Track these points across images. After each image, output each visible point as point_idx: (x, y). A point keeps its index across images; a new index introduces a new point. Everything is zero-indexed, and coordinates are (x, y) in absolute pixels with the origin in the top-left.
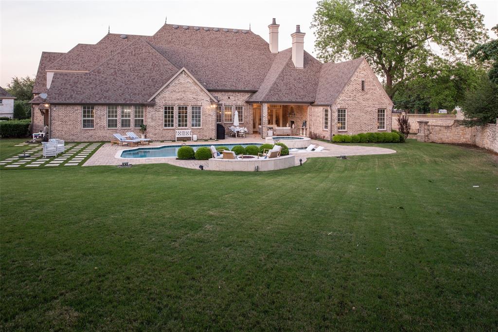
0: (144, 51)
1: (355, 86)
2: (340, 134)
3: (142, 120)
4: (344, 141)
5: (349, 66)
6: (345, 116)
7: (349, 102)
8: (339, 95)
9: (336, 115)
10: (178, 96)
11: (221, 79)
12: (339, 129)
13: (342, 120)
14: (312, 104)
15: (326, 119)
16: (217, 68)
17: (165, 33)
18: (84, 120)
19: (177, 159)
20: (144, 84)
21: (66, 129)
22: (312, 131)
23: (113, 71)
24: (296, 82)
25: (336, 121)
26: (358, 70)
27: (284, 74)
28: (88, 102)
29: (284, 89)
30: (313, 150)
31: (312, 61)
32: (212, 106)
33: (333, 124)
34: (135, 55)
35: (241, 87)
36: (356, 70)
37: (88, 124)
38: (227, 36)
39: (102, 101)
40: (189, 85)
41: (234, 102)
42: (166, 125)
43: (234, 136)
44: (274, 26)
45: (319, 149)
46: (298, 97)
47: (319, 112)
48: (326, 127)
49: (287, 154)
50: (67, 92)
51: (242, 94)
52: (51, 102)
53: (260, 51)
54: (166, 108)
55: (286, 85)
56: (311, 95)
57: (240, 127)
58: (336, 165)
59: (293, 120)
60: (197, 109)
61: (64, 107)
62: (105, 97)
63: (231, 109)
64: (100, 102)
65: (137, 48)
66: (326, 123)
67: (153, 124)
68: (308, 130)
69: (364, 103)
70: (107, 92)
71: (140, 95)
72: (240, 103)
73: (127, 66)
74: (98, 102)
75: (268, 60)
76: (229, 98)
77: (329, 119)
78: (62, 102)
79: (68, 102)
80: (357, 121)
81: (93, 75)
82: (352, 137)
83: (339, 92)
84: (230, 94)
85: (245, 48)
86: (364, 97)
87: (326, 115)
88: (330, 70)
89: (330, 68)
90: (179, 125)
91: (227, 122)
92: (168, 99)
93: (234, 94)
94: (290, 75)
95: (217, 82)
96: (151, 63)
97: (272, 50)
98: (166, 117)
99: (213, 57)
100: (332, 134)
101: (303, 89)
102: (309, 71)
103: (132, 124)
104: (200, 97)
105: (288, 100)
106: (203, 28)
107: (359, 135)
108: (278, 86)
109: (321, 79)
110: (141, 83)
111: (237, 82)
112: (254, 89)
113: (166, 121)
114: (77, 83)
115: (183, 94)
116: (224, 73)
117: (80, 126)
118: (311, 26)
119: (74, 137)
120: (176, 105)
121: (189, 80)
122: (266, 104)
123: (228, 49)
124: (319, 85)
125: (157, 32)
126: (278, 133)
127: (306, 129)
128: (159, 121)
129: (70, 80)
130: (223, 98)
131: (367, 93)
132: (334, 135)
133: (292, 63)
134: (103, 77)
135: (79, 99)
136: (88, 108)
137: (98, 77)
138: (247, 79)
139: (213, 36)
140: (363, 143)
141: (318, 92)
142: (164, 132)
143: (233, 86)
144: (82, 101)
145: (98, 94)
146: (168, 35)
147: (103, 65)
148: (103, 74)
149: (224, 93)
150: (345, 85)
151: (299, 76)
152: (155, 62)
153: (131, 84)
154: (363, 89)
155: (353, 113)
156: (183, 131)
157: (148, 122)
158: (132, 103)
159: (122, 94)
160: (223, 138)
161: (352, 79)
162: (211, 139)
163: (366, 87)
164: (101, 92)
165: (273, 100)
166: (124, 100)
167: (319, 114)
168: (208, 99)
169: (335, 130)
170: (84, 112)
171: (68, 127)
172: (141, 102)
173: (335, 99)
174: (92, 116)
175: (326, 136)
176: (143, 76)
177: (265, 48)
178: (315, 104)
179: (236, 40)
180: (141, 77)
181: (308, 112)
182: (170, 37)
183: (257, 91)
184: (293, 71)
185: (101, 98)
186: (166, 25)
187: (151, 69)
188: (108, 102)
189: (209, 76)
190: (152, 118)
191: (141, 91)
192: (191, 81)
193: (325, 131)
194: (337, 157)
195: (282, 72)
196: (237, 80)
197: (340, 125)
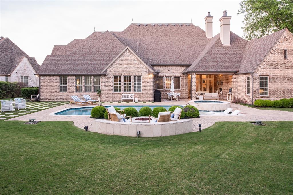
0: (108, 39)
1: (277, 55)
2: (262, 99)
3: (100, 86)
4: (265, 106)
5: (271, 38)
6: (266, 82)
7: (271, 70)
8: (260, 63)
9: (257, 81)
10: (123, 68)
11: (164, 57)
12: (260, 94)
13: (263, 87)
14: (236, 73)
15: (249, 86)
16: (163, 49)
17: (130, 29)
18: (61, 86)
19: (90, 117)
20: (103, 60)
21: (49, 93)
22: (236, 97)
23: (84, 53)
24: (222, 56)
25: (258, 87)
26: (280, 40)
27: (213, 50)
28: (63, 74)
29: (211, 61)
30: (230, 113)
31: (238, 39)
32: (149, 76)
33: (254, 90)
34: (101, 42)
35: (178, 62)
36: (277, 40)
37: (64, 89)
38: (174, 29)
39: (72, 73)
40: (132, 60)
41: (173, 74)
42: (115, 90)
43: (170, 100)
44: (209, 17)
45: (235, 113)
46: (224, 68)
47: (241, 80)
48: (248, 93)
49: (196, 116)
50: (51, 68)
51: (179, 67)
52: (40, 74)
53: (198, 38)
54: (115, 78)
55: (214, 59)
56: (236, 66)
57: (174, 92)
58: (245, 133)
59: (221, 88)
60: (138, 78)
61: (48, 77)
62: (75, 70)
63: (171, 79)
64: (71, 73)
65: (104, 37)
66: (249, 89)
67: (105, 89)
68: (233, 95)
69: (287, 71)
70: (77, 67)
71: (99, 69)
72: (177, 75)
73: (94, 49)
74: (69, 74)
75: (203, 43)
76: (169, 71)
77: (251, 86)
78: (46, 74)
79: (50, 73)
80: (280, 87)
81: (71, 55)
82: (275, 102)
83: (261, 61)
84: (169, 67)
85: (187, 35)
86: (287, 65)
87: (249, 82)
88: (253, 45)
89: (254, 43)
90: (125, 90)
91: (168, 89)
92: (116, 70)
93: (173, 68)
94: (218, 51)
95: (161, 59)
96: (111, 47)
97: (208, 36)
98: (115, 84)
99: (162, 43)
100: (254, 99)
101: (228, 61)
102: (235, 47)
103: (93, 89)
104: (140, 69)
105: (214, 70)
106: (157, 25)
107: (281, 100)
108: (206, 59)
109: (245, 53)
110: (102, 60)
111: (176, 59)
112: (188, 64)
113: (115, 87)
114: (59, 61)
115: (127, 67)
116: (167, 53)
117: (58, 90)
118: (238, 13)
119: (54, 98)
120: (122, 75)
121: (132, 56)
122: (195, 74)
123: (174, 37)
124: (243, 58)
125: (126, 29)
126: (207, 98)
127: (231, 95)
128: (110, 87)
129: (55, 59)
130: (165, 71)
131: (290, 62)
132: (255, 100)
133: (220, 42)
134: (77, 57)
135: (58, 71)
136: (64, 78)
137: (73, 57)
138: (184, 56)
139: (164, 29)
140: (286, 107)
141: (242, 63)
142: (114, 95)
143: (172, 61)
144: (59, 73)
145: (71, 68)
146: (133, 30)
147: (79, 49)
148: (77, 55)
149: (165, 67)
150: (267, 54)
151: (226, 51)
152: (114, 46)
153: (94, 61)
154: (285, 58)
155: (275, 80)
156: (128, 94)
157: (103, 88)
158: (92, 74)
159: (86, 68)
160: (160, 101)
161: (274, 48)
162: (149, 101)
163: (289, 56)
164: (73, 66)
165: (201, 70)
166: (87, 72)
167: (242, 82)
168: (147, 70)
169: (257, 96)
170: (61, 81)
171: (51, 91)
172: (98, 73)
173: (257, 67)
174: (66, 84)
175: (248, 101)
176: (104, 56)
177: (202, 35)
178: (239, 73)
179: (181, 30)
180: (102, 56)
181: (233, 81)
182: (134, 31)
183: (191, 65)
184: (220, 48)
185: (72, 71)
186: (132, 24)
187: (110, 51)
188: (75, 73)
189: (155, 56)
190: (105, 85)
191: (100, 66)
192: (133, 57)
193: (248, 96)
194: (252, 122)
195: (211, 49)
196: (176, 57)
197: (262, 91)
